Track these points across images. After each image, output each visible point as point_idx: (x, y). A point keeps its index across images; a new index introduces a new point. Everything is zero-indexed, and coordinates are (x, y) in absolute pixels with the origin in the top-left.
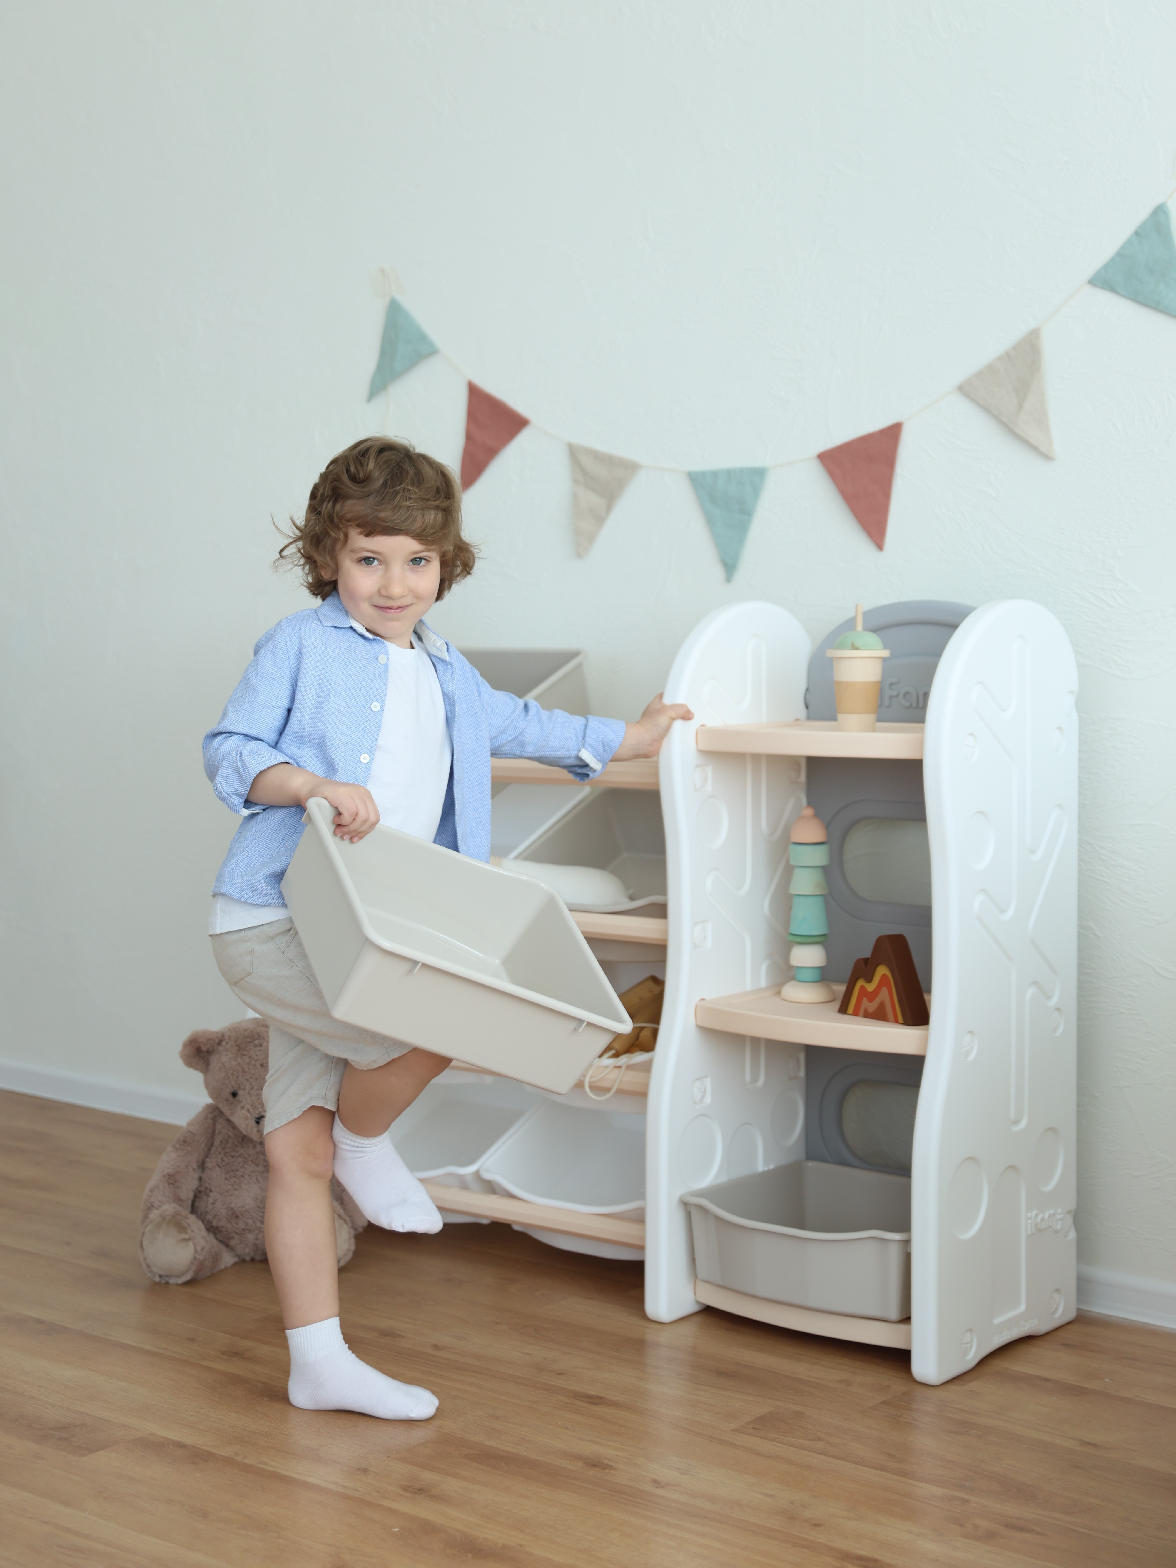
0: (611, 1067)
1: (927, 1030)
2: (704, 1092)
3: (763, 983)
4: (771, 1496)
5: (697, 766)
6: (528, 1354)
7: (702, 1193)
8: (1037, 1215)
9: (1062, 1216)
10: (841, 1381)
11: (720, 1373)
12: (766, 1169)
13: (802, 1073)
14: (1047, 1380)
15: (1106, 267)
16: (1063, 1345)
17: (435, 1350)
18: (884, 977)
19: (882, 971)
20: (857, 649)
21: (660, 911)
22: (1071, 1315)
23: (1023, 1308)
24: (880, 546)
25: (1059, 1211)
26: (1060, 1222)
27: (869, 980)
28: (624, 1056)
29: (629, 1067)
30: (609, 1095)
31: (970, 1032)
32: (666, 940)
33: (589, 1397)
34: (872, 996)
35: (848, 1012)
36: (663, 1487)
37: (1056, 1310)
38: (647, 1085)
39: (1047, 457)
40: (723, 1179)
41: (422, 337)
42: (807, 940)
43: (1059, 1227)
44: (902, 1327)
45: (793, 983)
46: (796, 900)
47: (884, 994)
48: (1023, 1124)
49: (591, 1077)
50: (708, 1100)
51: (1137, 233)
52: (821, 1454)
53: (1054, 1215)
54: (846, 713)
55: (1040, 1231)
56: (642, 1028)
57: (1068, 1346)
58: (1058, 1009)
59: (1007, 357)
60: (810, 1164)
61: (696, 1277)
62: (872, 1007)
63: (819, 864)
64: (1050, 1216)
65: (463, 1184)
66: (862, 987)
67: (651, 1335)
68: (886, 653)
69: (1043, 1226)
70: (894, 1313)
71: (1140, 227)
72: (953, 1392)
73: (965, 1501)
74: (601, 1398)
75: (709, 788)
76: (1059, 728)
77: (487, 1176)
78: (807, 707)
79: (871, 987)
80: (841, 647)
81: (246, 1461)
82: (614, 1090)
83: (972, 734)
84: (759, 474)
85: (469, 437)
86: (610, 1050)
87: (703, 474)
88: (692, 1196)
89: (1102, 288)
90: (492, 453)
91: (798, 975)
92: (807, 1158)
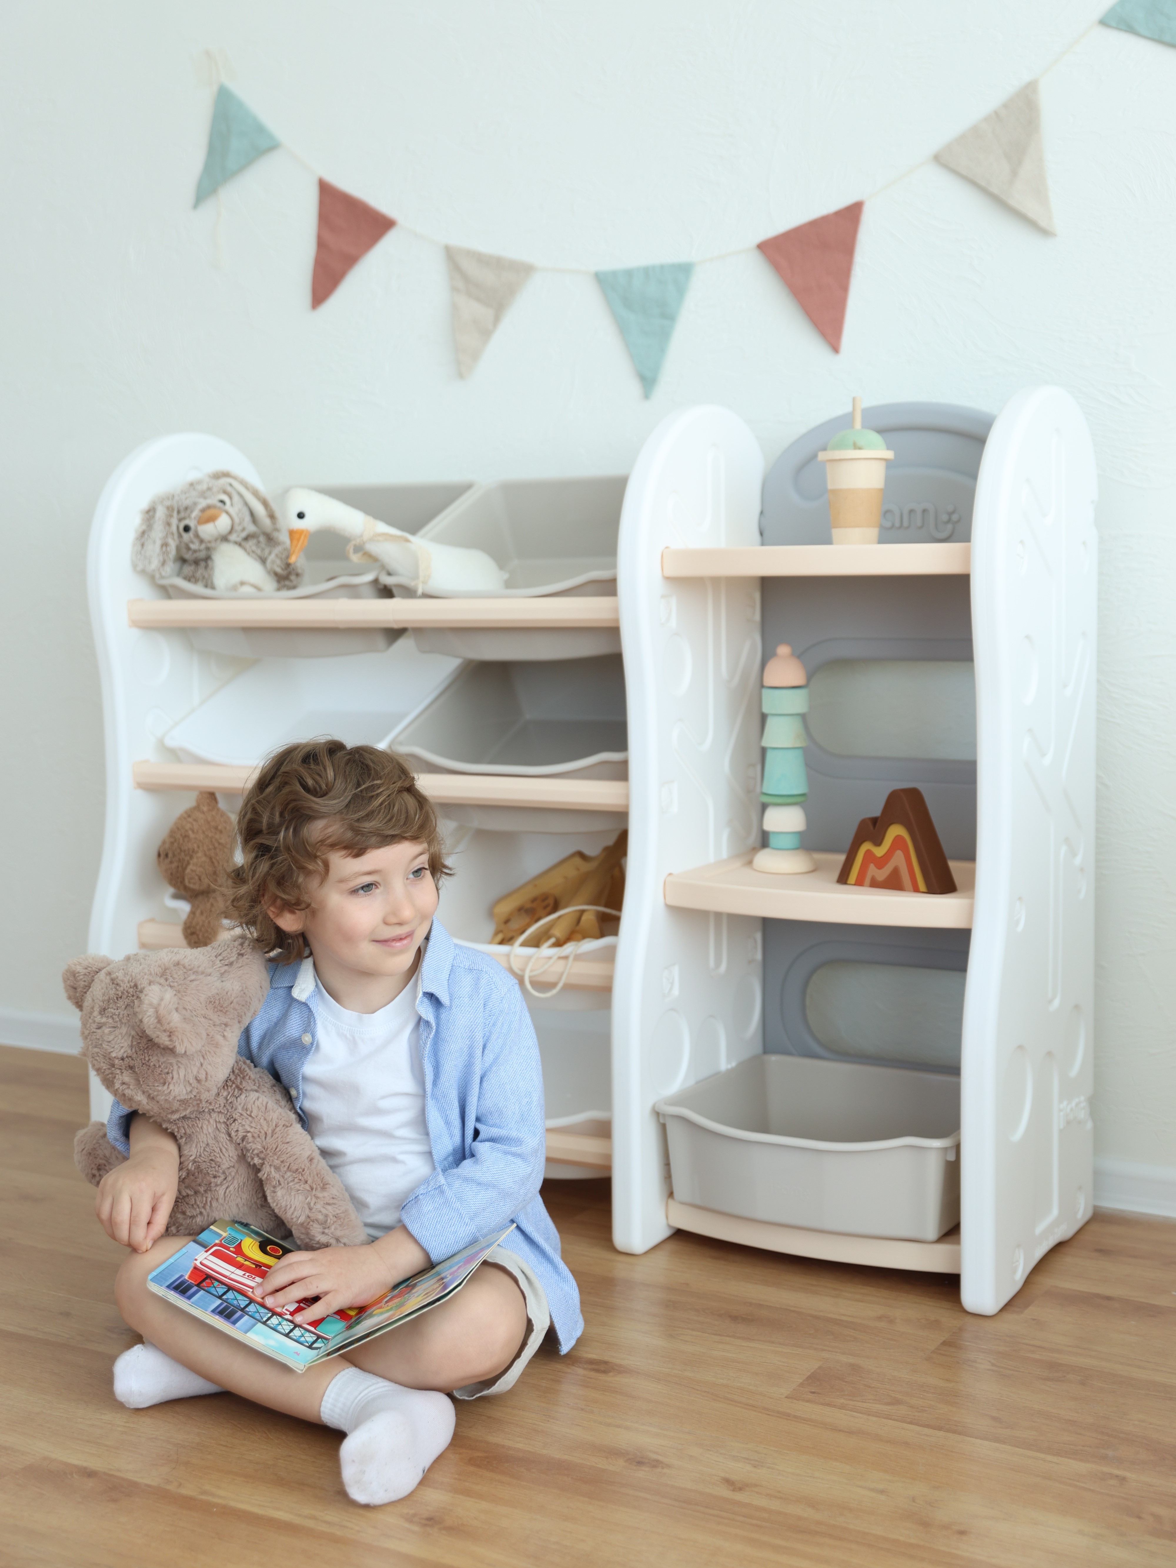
0: (555, 958)
1: (972, 897)
2: (672, 983)
3: (725, 854)
4: (882, 1492)
5: (663, 597)
7: (676, 1101)
8: (1066, 1106)
9: (1083, 1104)
10: (880, 1318)
11: (734, 1318)
12: (729, 1067)
13: (759, 956)
18: (898, 839)
19: (895, 831)
20: (860, 448)
21: (620, 772)
22: (1089, 1214)
23: (1055, 1212)
24: (835, 348)
25: (1082, 1098)
26: (1082, 1111)
27: (878, 843)
28: (568, 944)
29: (578, 958)
30: (554, 992)
31: (1020, 899)
32: (627, 807)
34: (881, 863)
35: (848, 882)
36: (740, 1489)
38: (610, 978)
39: (1045, 232)
40: (691, 1082)
41: (261, 129)
42: (787, 801)
43: (1082, 1116)
44: (944, 1249)
45: (766, 851)
46: (772, 755)
47: (898, 859)
48: (1056, 1003)
49: (531, 971)
50: (676, 992)
52: (910, 1423)
53: (1078, 1103)
54: (845, 527)
55: (1068, 1123)
56: (582, 912)
57: (1103, 1252)
58: (1081, 870)
59: (996, 117)
60: (774, 1058)
61: (672, 1196)
62: (882, 874)
63: (797, 712)
64: (1075, 1105)
66: (868, 853)
67: (620, 1269)
68: (889, 455)
69: (1071, 1118)
70: (931, 1232)
72: (1013, 1323)
73: (1123, 1480)
74: (606, 1363)
75: (673, 623)
76: (1084, 543)
78: (761, 534)
79: (879, 852)
80: (840, 446)
81: (184, 1491)
82: (561, 985)
83: (1022, 542)
84: (684, 270)
85: (321, 244)
86: (549, 938)
87: (614, 274)
88: (666, 1104)
89: (1118, 29)
90: (350, 261)
91: (775, 841)
92: (766, 1051)
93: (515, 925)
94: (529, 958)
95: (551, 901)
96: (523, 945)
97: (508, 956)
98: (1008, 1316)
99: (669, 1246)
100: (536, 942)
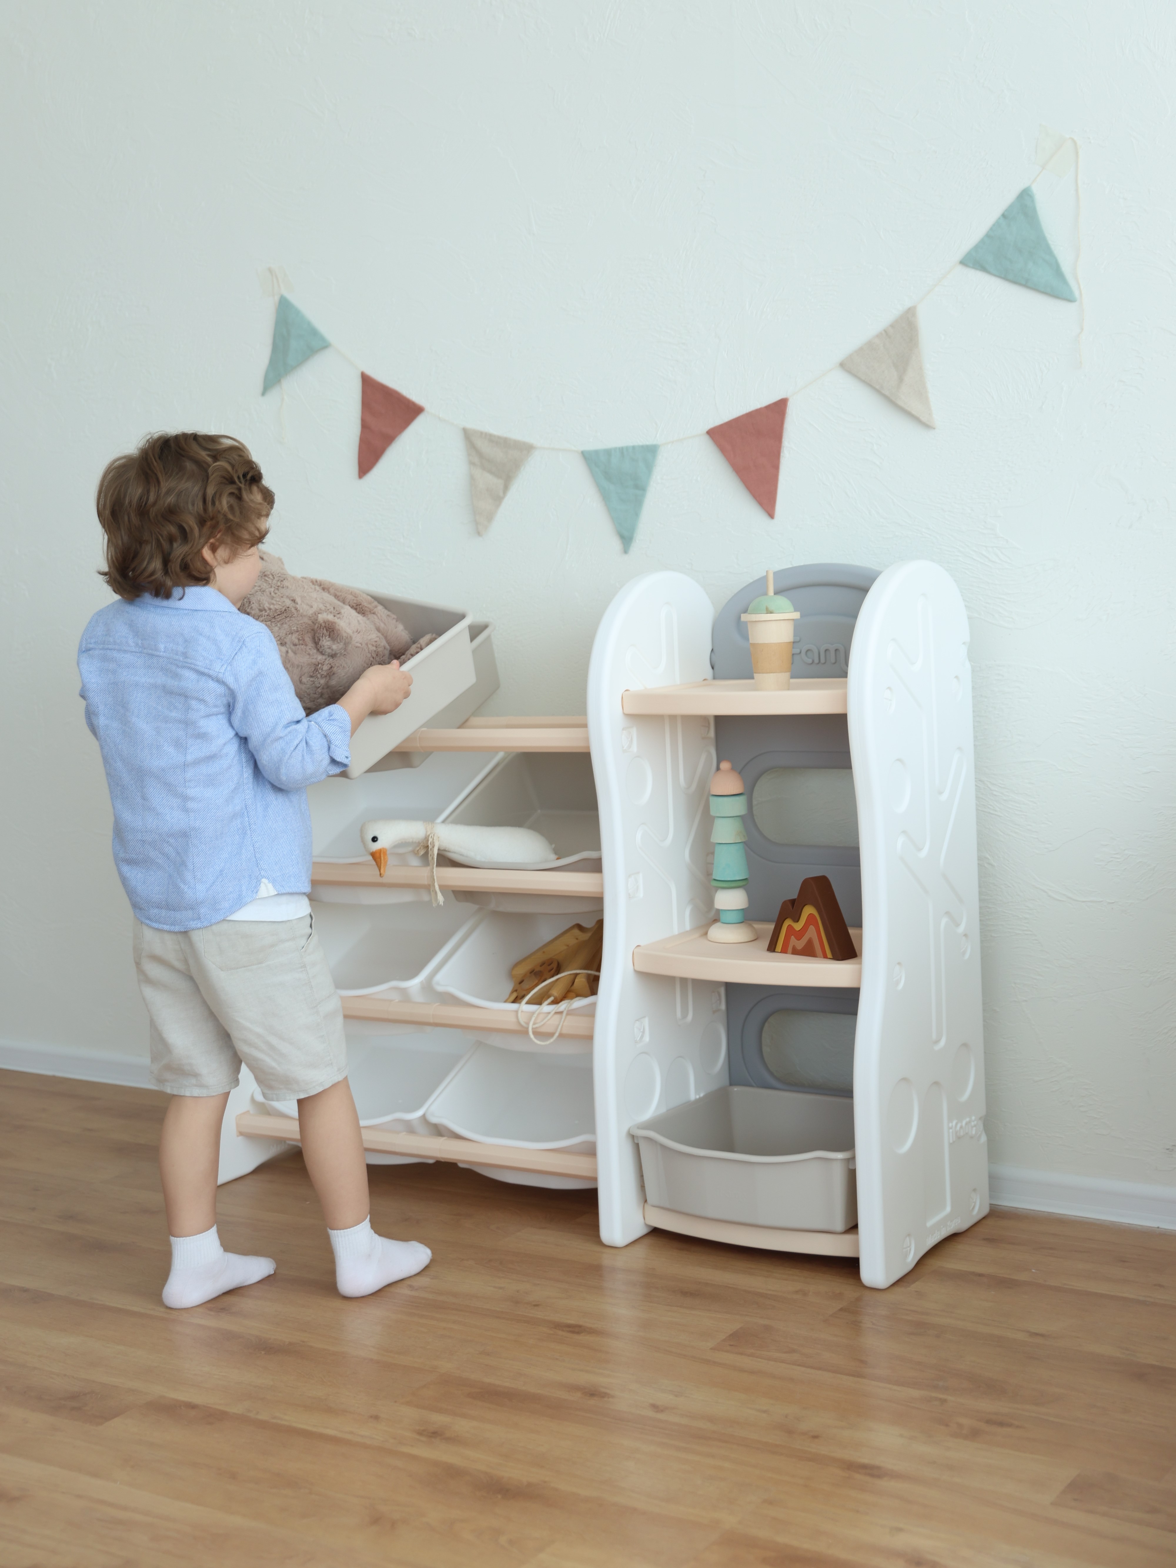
0: (553, 1012)
1: (860, 963)
2: (643, 1032)
3: (688, 926)
4: (765, 1412)
5: (623, 729)
6: (501, 1288)
7: (647, 1126)
8: (956, 1124)
9: (975, 1122)
10: (797, 1292)
11: (685, 1293)
12: (698, 1097)
13: (723, 1007)
14: (981, 1275)
15: (976, 248)
16: (984, 1239)
17: (411, 1290)
18: (811, 917)
19: (809, 911)
20: (771, 613)
21: (596, 866)
22: (986, 1211)
23: (948, 1209)
24: (771, 515)
25: (973, 1118)
26: (974, 1128)
27: (797, 920)
28: (563, 1002)
29: (570, 1013)
30: (552, 1040)
31: (899, 964)
32: (602, 893)
33: (569, 1326)
34: (799, 935)
35: (776, 951)
36: (662, 1411)
37: (974, 1208)
38: (592, 1029)
39: (927, 426)
40: (663, 1110)
41: (314, 332)
42: (729, 885)
43: (974, 1132)
44: (849, 1237)
45: (718, 924)
46: (718, 849)
47: (812, 932)
48: (942, 1043)
49: (534, 1024)
50: (647, 1038)
51: (1004, 216)
52: (799, 1365)
53: (970, 1122)
54: (763, 673)
55: (959, 1138)
56: (577, 975)
57: (991, 1240)
58: (965, 935)
59: (886, 334)
60: (736, 1089)
61: (646, 1201)
62: (800, 944)
63: (739, 814)
64: (966, 1124)
65: (411, 1129)
66: (789, 926)
67: (607, 1260)
68: (796, 615)
69: (962, 1134)
70: (839, 1224)
71: (1006, 210)
72: (899, 1295)
73: (943, 1401)
74: (580, 1326)
75: (635, 748)
76: (956, 677)
77: (434, 1120)
78: (713, 668)
79: (798, 926)
80: (756, 611)
81: (260, 1417)
82: (557, 1034)
83: (889, 688)
84: (651, 451)
85: (365, 426)
86: (549, 997)
87: (597, 452)
88: (638, 1128)
89: (973, 268)
90: (388, 439)
91: (723, 917)
92: (732, 1084)
93: (525, 985)
94: (533, 1013)
95: (555, 965)
96: (528, 1003)
97: (517, 1012)
98: (898, 1289)
99: (648, 1241)
100: (538, 1001)
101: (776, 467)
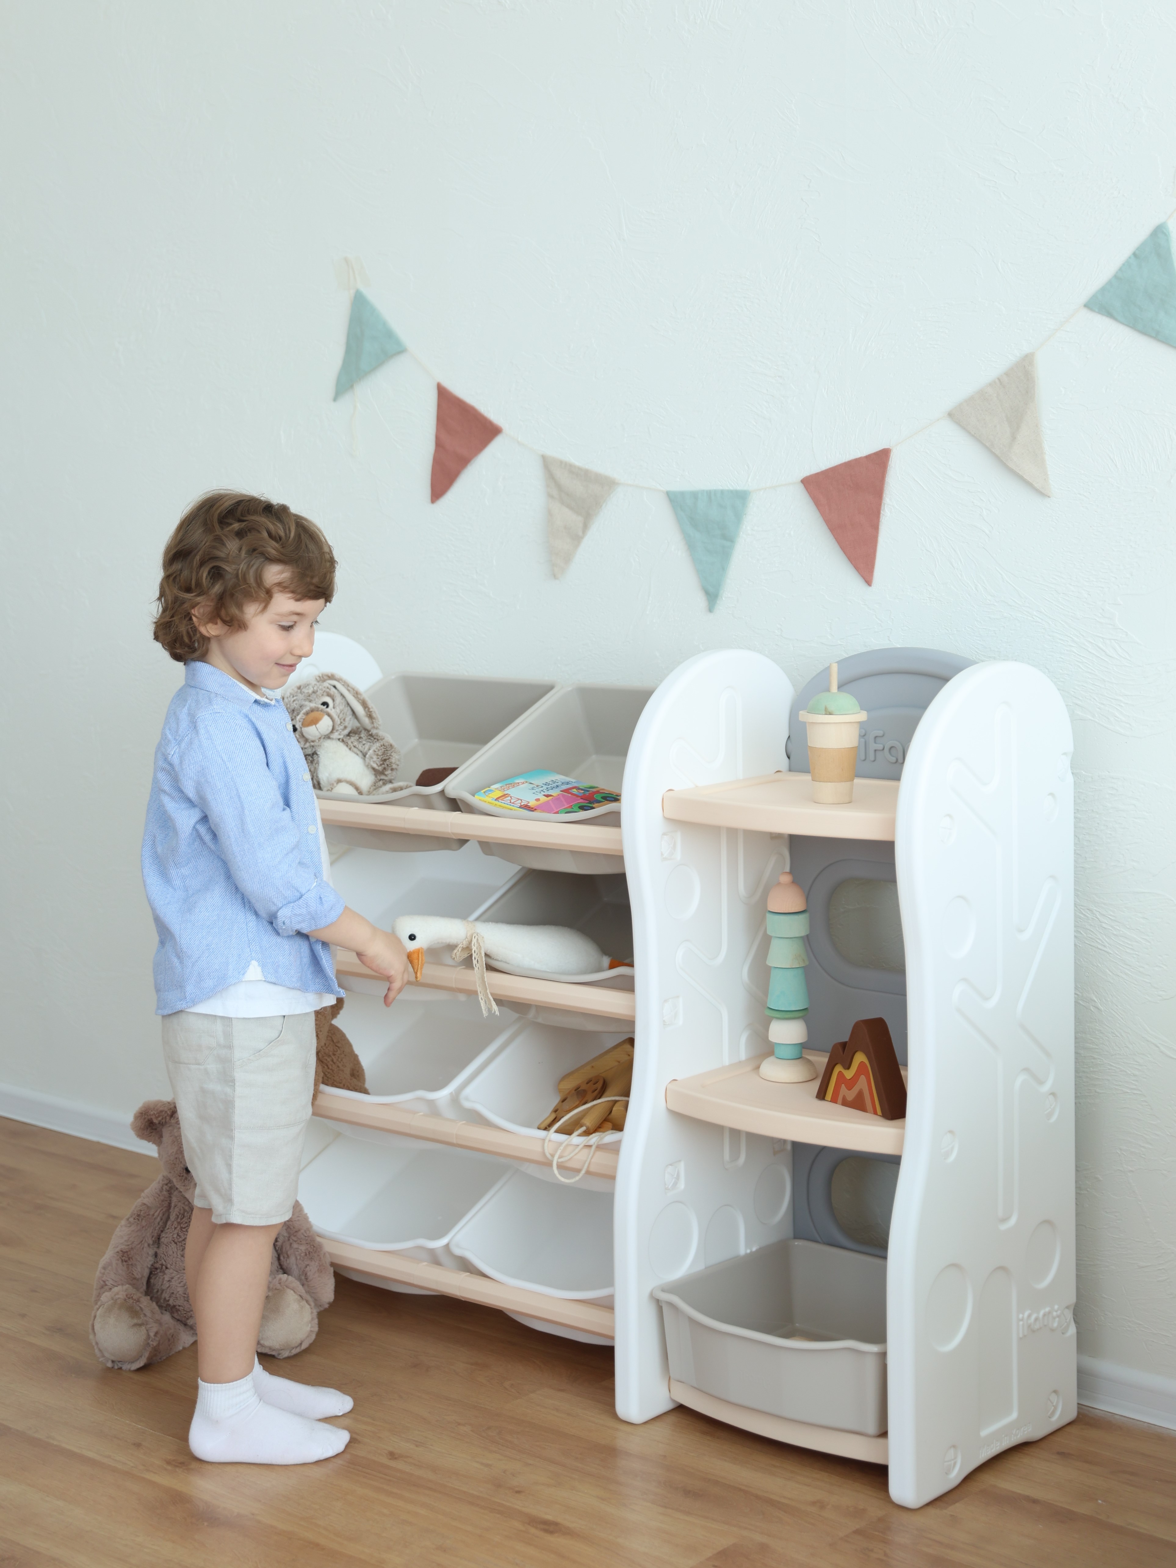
0: (582, 1146)
1: (904, 1125)
2: (678, 1178)
3: (743, 1055)
5: (664, 834)
6: (488, 1465)
7: (676, 1288)
8: (1029, 1316)
9: (1059, 1312)
10: (814, 1503)
11: (687, 1492)
12: (748, 1251)
13: (789, 1146)
14: (1035, 1501)
15: (1103, 290)
16: (1059, 1453)
17: (390, 1459)
18: (862, 1064)
19: (860, 1058)
20: (831, 713)
21: (627, 985)
22: (1072, 1414)
23: (1014, 1415)
24: (869, 582)
25: (1056, 1307)
26: (1057, 1319)
27: (848, 1067)
28: (594, 1135)
29: (599, 1147)
30: (578, 1177)
31: (951, 1132)
32: (634, 1017)
33: (546, 1522)
34: (850, 1084)
35: (826, 1098)
37: (1053, 1413)
38: (615, 1168)
40: (700, 1267)
41: (390, 335)
42: (787, 1015)
43: (1055, 1325)
44: (879, 1440)
45: (772, 1059)
46: (774, 973)
47: (862, 1084)
48: (1013, 1221)
49: (560, 1157)
50: (682, 1185)
51: (1134, 254)
53: (1049, 1313)
54: (821, 781)
55: (1033, 1331)
56: (616, 1102)
57: (1065, 1455)
58: (1053, 1094)
59: (999, 383)
60: (797, 1243)
61: (671, 1373)
62: (851, 1095)
63: (797, 936)
64: (1044, 1315)
65: (435, 1259)
66: (840, 1072)
67: (621, 1438)
69: (1037, 1326)
70: (871, 1427)
71: (1138, 249)
72: (932, 1518)
74: (556, 1524)
75: (678, 855)
76: (1051, 794)
77: (457, 1252)
78: (789, 758)
79: (849, 1074)
80: (815, 711)
82: (583, 1172)
83: (949, 816)
84: (740, 498)
85: (439, 444)
86: (581, 1126)
87: (682, 494)
89: (1099, 313)
90: (464, 462)
91: (778, 1051)
92: (798, 1235)
93: (566, 1106)
94: (561, 1144)
95: (599, 1085)
96: (556, 1132)
97: (544, 1140)
98: (932, 1511)
99: (672, 1418)
100: (567, 1131)
101: (876, 527)
